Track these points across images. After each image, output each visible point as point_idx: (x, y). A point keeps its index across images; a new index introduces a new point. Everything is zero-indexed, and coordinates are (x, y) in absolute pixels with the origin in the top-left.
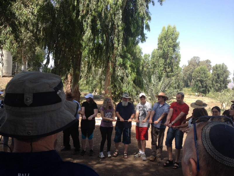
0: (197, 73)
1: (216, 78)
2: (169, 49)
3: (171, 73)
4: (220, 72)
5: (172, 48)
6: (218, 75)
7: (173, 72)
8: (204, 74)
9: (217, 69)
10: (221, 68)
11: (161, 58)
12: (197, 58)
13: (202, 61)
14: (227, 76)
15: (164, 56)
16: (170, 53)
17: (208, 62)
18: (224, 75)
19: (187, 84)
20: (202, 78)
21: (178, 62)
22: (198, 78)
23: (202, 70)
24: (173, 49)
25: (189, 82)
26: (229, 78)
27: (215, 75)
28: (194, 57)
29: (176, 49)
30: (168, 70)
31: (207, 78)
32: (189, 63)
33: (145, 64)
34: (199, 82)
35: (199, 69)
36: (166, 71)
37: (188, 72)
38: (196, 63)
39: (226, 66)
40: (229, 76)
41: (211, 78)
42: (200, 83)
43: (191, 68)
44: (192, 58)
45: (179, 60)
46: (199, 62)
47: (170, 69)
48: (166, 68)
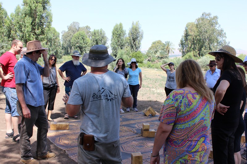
0: (75, 39)
1: (94, 44)
2: (37, 5)
3: (41, 36)
4: (98, 38)
5: (41, 5)
6: (96, 40)
7: (44, 34)
8: (82, 40)
9: (95, 34)
10: (100, 34)
11: (27, 16)
12: (76, 23)
13: (82, 27)
14: (105, 43)
15: (32, 13)
16: (39, 10)
17: (87, 27)
18: (102, 41)
19: (68, 51)
20: (81, 44)
21: (49, 22)
22: (78, 45)
23: (81, 36)
24: (43, 6)
25: (69, 50)
26: (107, 44)
27: (94, 41)
28: (74, 23)
29: (46, 6)
30: (38, 32)
31: (86, 44)
32: (68, 28)
33: (13, 25)
34: (78, 48)
35: (77, 34)
36: (35, 34)
37: (68, 38)
38: (76, 28)
39: (104, 31)
40: (107, 42)
41: (90, 44)
42: (79, 50)
43: (71, 34)
44: (72, 24)
45: (51, 20)
46: (79, 28)
47: (40, 30)
48: (34, 29)
